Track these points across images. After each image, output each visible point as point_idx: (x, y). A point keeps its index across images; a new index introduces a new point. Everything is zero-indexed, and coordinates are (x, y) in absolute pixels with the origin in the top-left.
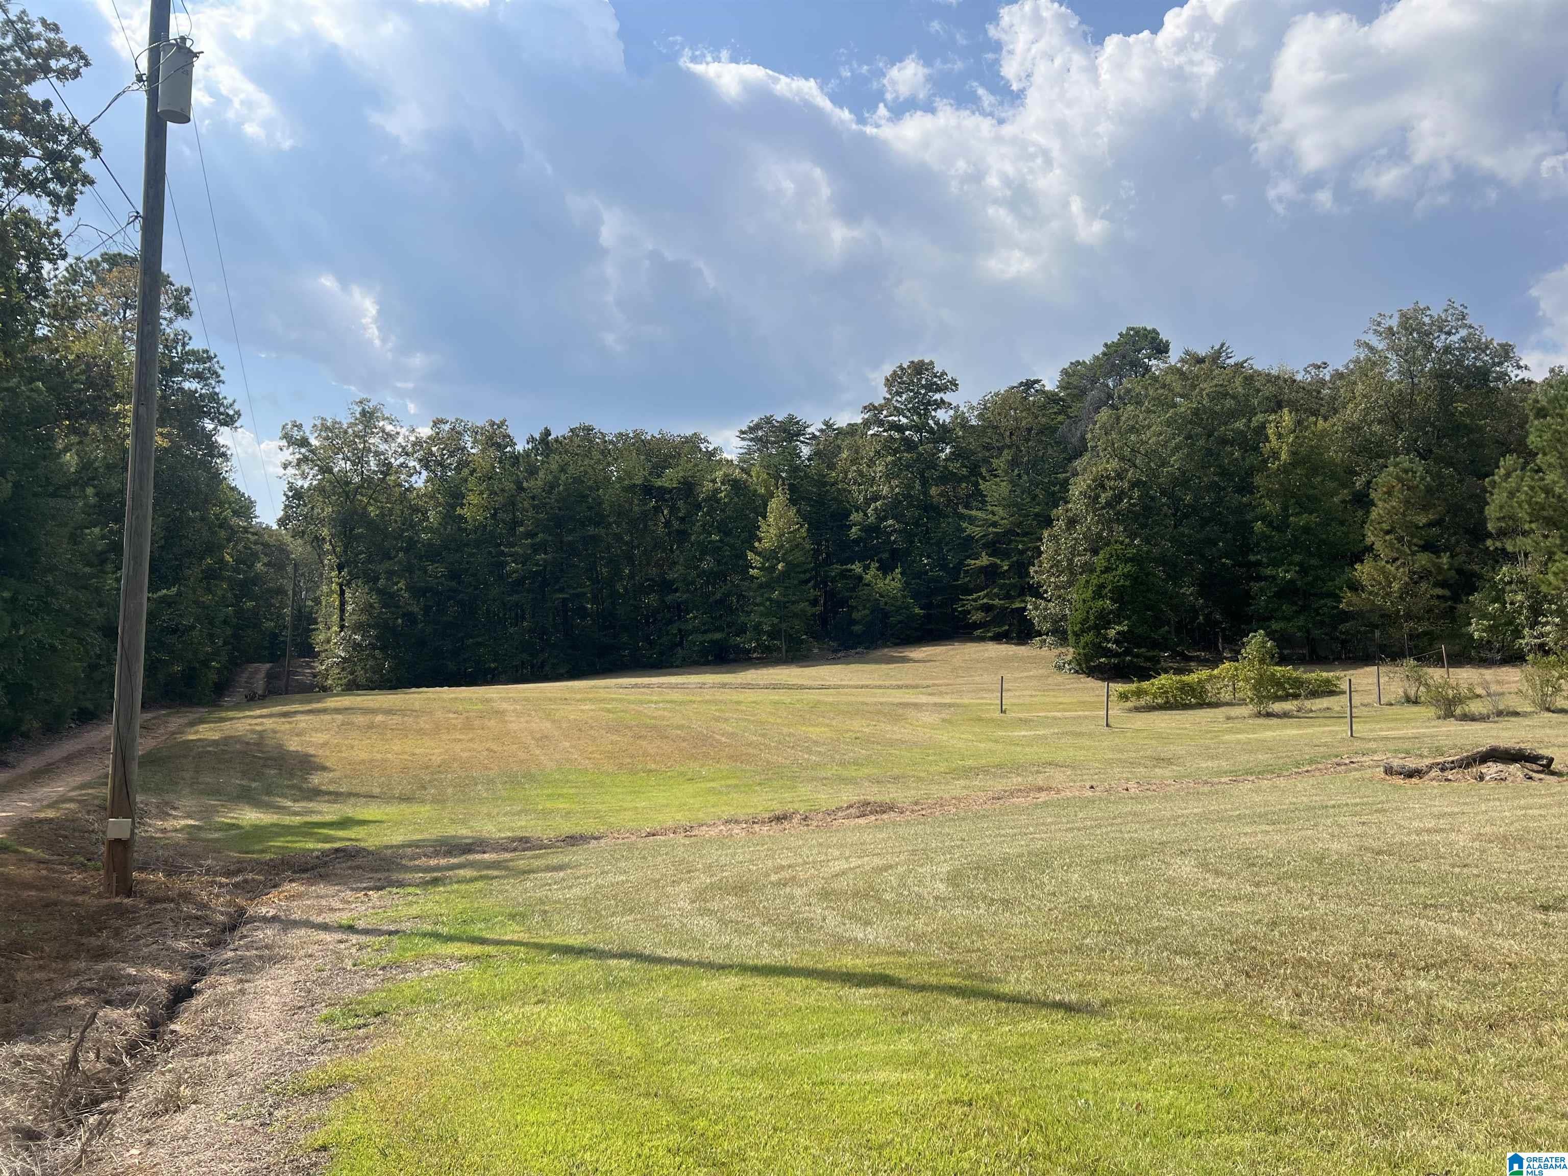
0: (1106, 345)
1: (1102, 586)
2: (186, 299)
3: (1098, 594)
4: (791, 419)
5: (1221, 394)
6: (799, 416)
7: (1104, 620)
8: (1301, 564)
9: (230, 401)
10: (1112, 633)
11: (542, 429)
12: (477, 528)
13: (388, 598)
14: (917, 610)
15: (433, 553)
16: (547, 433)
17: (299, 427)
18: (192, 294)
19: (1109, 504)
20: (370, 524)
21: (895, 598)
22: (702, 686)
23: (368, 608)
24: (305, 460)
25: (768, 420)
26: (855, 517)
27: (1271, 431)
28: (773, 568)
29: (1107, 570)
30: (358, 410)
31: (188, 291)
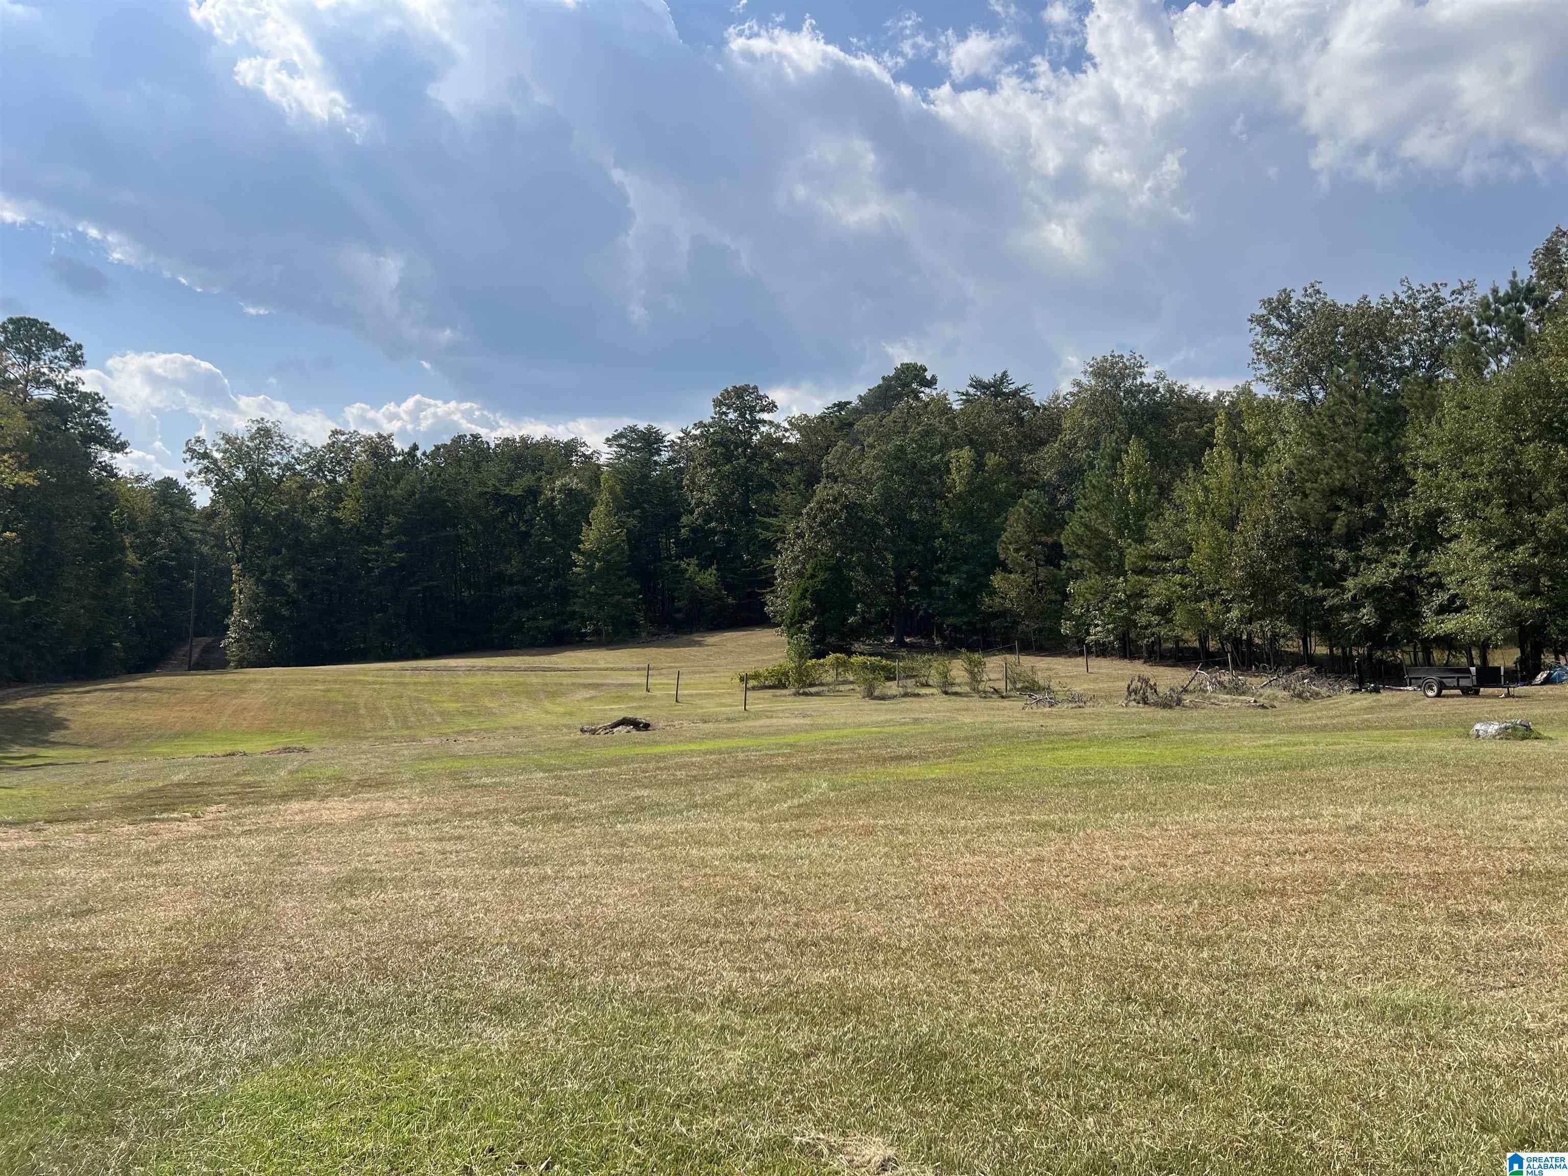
0: (883, 378)
2: (79, 352)
4: (650, 429)
5: (929, 433)
6: (656, 426)
7: (804, 616)
8: (967, 572)
9: (119, 433)
10: (806, 627)
11: (411, 444)
12: (351, 529)
14: (730, 600)
15: (316, 549)
16: (415, 448)
17: (202, 442)
18: (84, 349)
19: (823, 523)
20: (267, 525)
21: (710, 590)
22: (471, 669)
23: (255, 598)
24: (207, 470)
25: (633, 430)
26: (684, 519)
27: (953, 466)
28: (593, 567)
30: (255, 427)
31: (80, 346)
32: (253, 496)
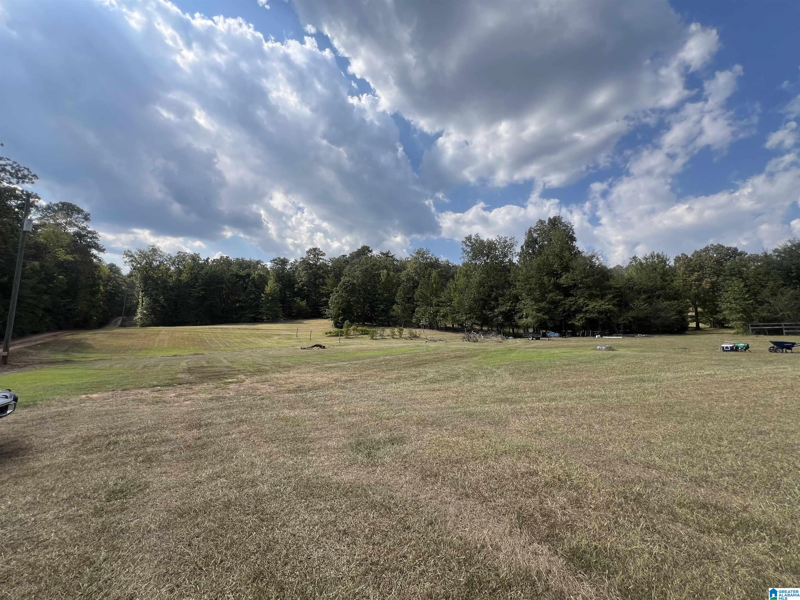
1: (340, 308)
2: (88, 216)
3: (339, 310)
4: (284, 259)
5: (374, 265)
6: (287, 258)
7: (339, 316)
8: (386, 304)
9: (102, 245)
10: (340, 319)
11: (207, 257)
12: (185, 283)
13: (156, 301)
15: (172, 289)
16: (208, 259)
17: (130, 252)
18: (90, 216)
19: (344, 289)
20: (154, 280)
21: (304, 307)
23: (149, 304)
24: (132, 261)
25: (279, 258)
26: (296, 286)
27: (381, 275)
28: (268, 298)
29: (341, 304)
30: (151, 248)
31: (89, 215)
32: (149, 270)
